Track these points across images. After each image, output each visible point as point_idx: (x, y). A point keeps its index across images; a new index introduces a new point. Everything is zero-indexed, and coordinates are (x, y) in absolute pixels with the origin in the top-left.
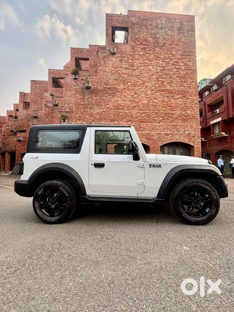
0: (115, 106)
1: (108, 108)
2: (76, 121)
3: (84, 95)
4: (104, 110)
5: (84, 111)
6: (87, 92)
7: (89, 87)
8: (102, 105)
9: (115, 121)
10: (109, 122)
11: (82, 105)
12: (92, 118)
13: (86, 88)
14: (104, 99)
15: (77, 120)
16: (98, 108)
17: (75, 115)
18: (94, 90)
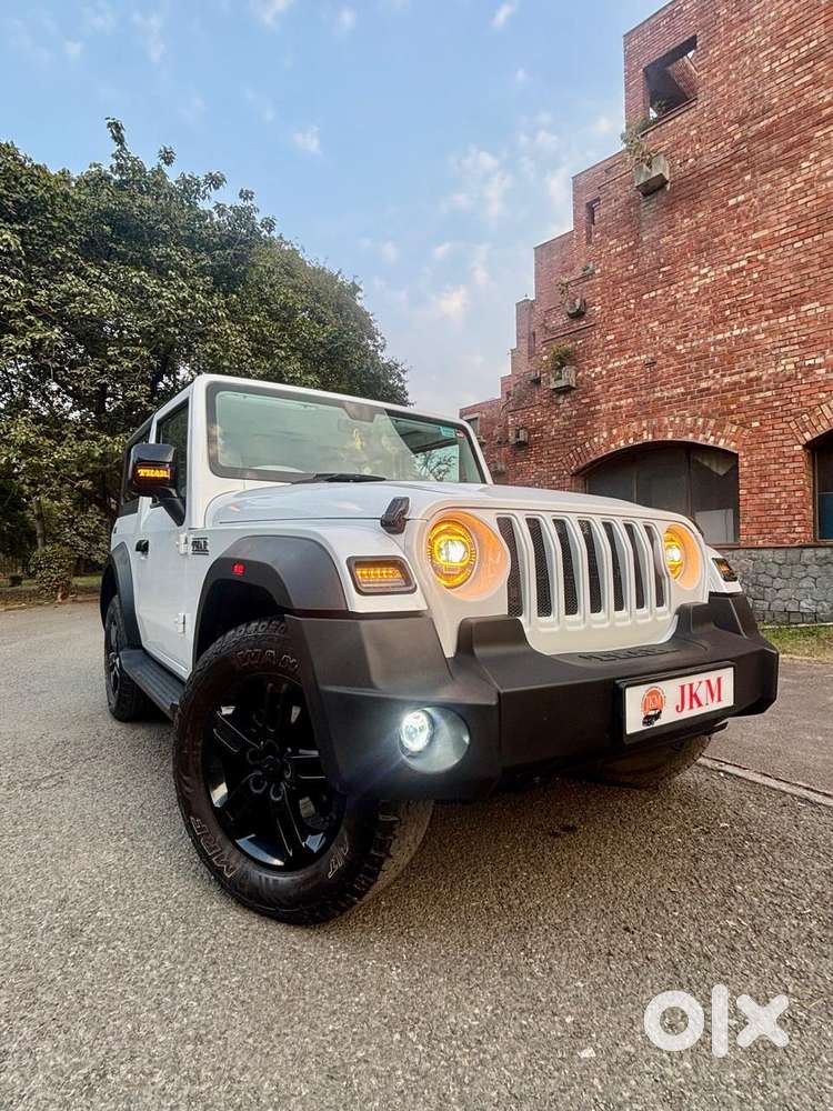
0: (800, 220)
1: (755, 248)
2: (608, 362)
3: (636, 234)
4: (736, 266)
5: (641, 305)
6: (648, 210)
7: (658, 184)
8: (723, 242)
9: (802, 301)
10: (768, 318)
11: (628, 279)
12: (675, 327)
13: (645, 195)
14: (737, 205)
15: (612, 354)
16: (701, 266)
17: (604, 336)
18: (681, 183)
